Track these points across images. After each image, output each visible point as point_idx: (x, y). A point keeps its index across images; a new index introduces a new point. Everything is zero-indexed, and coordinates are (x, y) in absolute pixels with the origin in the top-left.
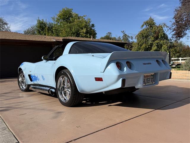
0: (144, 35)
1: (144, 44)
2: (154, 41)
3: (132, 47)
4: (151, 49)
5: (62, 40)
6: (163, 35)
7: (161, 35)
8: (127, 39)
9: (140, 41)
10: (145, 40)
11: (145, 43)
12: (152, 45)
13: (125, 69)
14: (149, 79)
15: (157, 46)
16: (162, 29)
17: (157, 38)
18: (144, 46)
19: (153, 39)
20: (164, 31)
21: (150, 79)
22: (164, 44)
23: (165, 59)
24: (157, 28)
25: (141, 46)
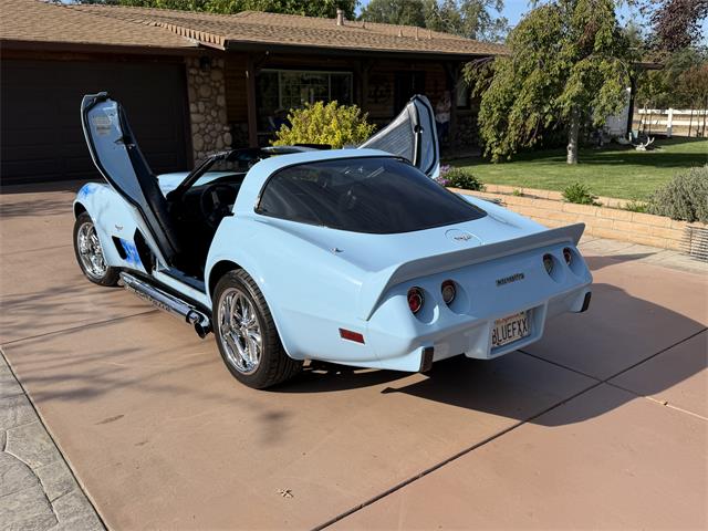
0: (541, 35)
1: (537, 70)
2: (574, 61)
3: (491, 74)
4: (560, 91)
5: (225, 45)
6: (609, 41)
7: (604, 38)
8: (481, 9)
9: (523, 58)
10: (540, 53)
11: (541, 67)
12: (564, 75)
13: (436, 310)
14: (510, 327)
15: (583, 80)
16: (609, 13)
17: (586, 50)
18: (535, 77)
19: (570, 51)
20: (620, 20)
21: (516, 326)
22: (611, 77)
24: (590, 9)
25: (525, 74)
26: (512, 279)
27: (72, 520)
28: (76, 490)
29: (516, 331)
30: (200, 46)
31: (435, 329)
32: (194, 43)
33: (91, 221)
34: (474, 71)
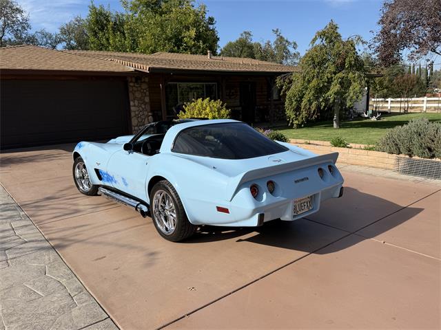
0: (317, 60)
1: (315, 79)
2: (335, 73)
3: (291, 82)
4: (328, 89)
5: (149, 70)
6: (353, 63)
7: (350, 62)
8: (285, 48)
9: (308, 73)
10: (317, 70)
11: (317, 77)
12: (330, 81)
13: (264, 195)
14: (303, 205)
15: (340, 83)
16: (352, 48)
17: (341, 67)
18: (314, 83)
19: (332, 68)
20: (358, 52)
21: (305, 204)
22: (354, 81)
23: (334, 163)
24: (342, 46)
25: (309, 82)
26: (303, 180)
27: (84, 304)
28: (85, 291)
29: (306, 207)
30: (135, 70)
31: (265, 204)
32: (132, 69)
33: (83, 162)
34: (282, 81)
